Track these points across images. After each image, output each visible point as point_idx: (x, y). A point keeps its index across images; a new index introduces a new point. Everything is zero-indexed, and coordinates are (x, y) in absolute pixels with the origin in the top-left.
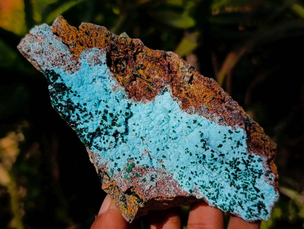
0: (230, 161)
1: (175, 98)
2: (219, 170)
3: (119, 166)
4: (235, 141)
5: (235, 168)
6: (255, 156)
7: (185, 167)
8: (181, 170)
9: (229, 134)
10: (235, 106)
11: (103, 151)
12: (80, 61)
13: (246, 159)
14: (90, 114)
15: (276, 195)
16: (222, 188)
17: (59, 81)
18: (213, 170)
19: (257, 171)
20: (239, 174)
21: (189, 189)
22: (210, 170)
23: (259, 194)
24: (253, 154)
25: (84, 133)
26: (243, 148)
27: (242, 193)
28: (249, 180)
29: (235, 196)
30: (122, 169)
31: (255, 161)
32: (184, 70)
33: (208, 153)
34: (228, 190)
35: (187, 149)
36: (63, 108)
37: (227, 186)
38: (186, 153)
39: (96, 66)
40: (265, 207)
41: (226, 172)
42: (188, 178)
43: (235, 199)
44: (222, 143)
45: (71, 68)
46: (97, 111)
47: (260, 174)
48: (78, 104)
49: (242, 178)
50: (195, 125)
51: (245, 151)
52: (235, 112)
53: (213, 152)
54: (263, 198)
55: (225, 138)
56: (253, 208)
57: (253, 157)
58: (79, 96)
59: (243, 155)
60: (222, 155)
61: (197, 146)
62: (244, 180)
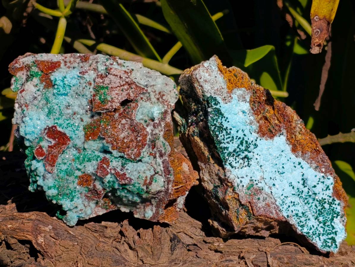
0: (320, 200)
1: (288, 142)
2: (310, 205)
3: (243, 183)
4: (326, 185)
5: (321, 206)
6: (337, 200)
7: (287, 197)
8: (284, 198)
9: (323, 179)
10: (326, 160)
11: (234, 168)
12: (232, 95)
13: (330, 201)
14: (233, 137)
15: (345, 235)
16: (309, 219)
17: (218, 107)
18: (306, 204)
19: (336, 212)
20: (324, 211)
21: (287, 214)
22: (303, 203)
23: (334, 231)
24: (335, 199)
25: (226, 151)
26: (330, 192)
27: (321, 227)
28: (329, 218)
29: (317, 228)
30: (245, 186)
31: (336, 204)
32: (297, 122)
33: (306, 190)
34: (313, 222)
35: (291, 183)
36: (217, 128)
37: (312, 219)
38: (290, 186)
39: (242, 102)
40: (336, 242)
41: (315, 207)
42: (288, 206)
43: (316, 230)
44: (316, 185)
45: (226, 99)
46: (237, 137)
47: (338, 215)
48: (227, 127)
49: (325, 215)
50: (299, 166)
51: (331, 195)
52: (326, 164)
53: (309, 190)
54: (336, 235)
55: (319, 181)
56: (328, 240)
57: (335, 201)
58: (228, 122)
59: (328, 198)
60: (315, 194)
61: (299, 182)
62: (325, 217)
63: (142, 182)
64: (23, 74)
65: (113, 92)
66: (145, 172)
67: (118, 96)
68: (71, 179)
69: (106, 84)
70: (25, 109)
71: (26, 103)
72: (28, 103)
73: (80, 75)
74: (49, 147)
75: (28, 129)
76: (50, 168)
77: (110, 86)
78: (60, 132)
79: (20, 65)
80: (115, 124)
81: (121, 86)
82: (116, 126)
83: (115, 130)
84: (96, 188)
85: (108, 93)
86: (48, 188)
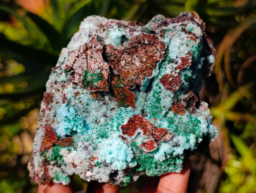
63: (192, 41)
64: (52, 169)
65: (92, 66)
66: (182, 39)
67: (97, 62)
68: (177, 120)
69: (83, 73)
70: (95, 161)
71: (89, 159)
72: (90, 156)
73: (66, 103)
74: (145, 134)
75: (122, 157)
76: (168, 136)
77: (85, 69)
78: (129, 122)
79: (41, 171)
80: (124, 72)
81: (87, 58)
82: (126, 71)
83: (131, 72)
84: (187, 98)
85: (92, 72)
86: (187, 142)
